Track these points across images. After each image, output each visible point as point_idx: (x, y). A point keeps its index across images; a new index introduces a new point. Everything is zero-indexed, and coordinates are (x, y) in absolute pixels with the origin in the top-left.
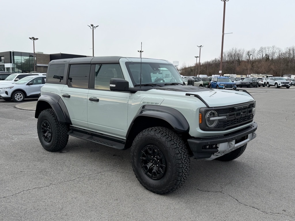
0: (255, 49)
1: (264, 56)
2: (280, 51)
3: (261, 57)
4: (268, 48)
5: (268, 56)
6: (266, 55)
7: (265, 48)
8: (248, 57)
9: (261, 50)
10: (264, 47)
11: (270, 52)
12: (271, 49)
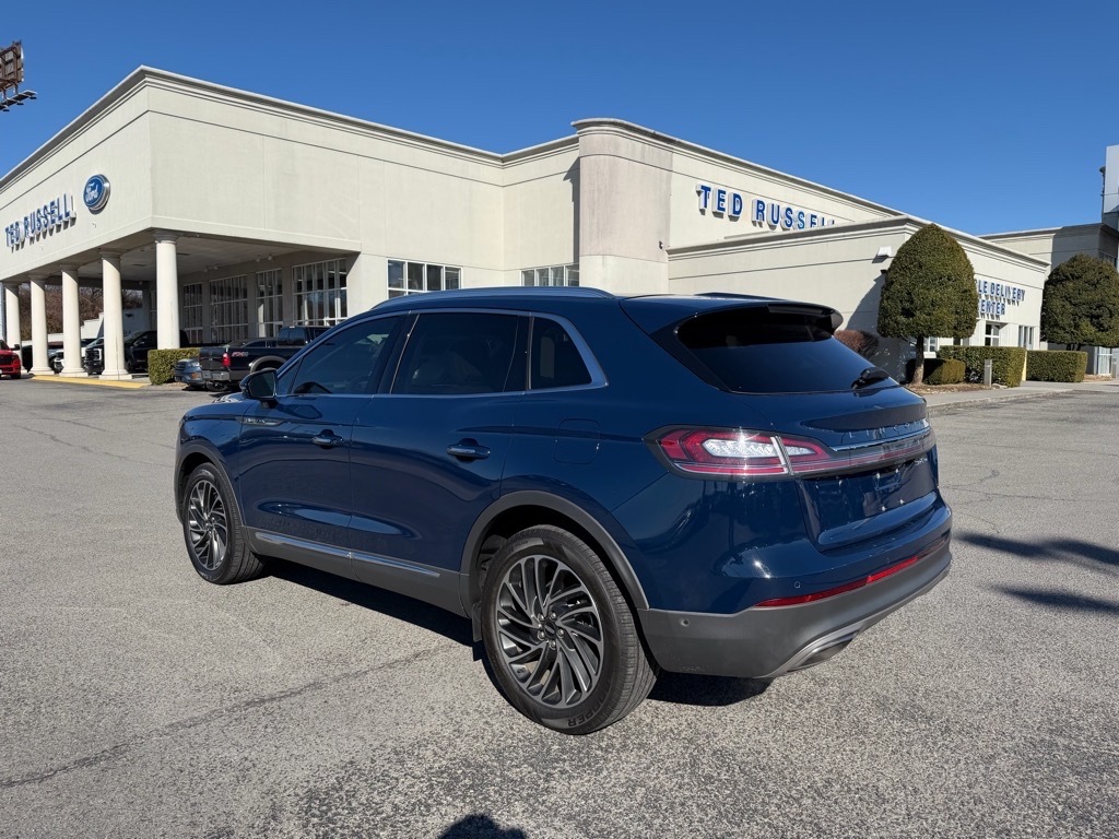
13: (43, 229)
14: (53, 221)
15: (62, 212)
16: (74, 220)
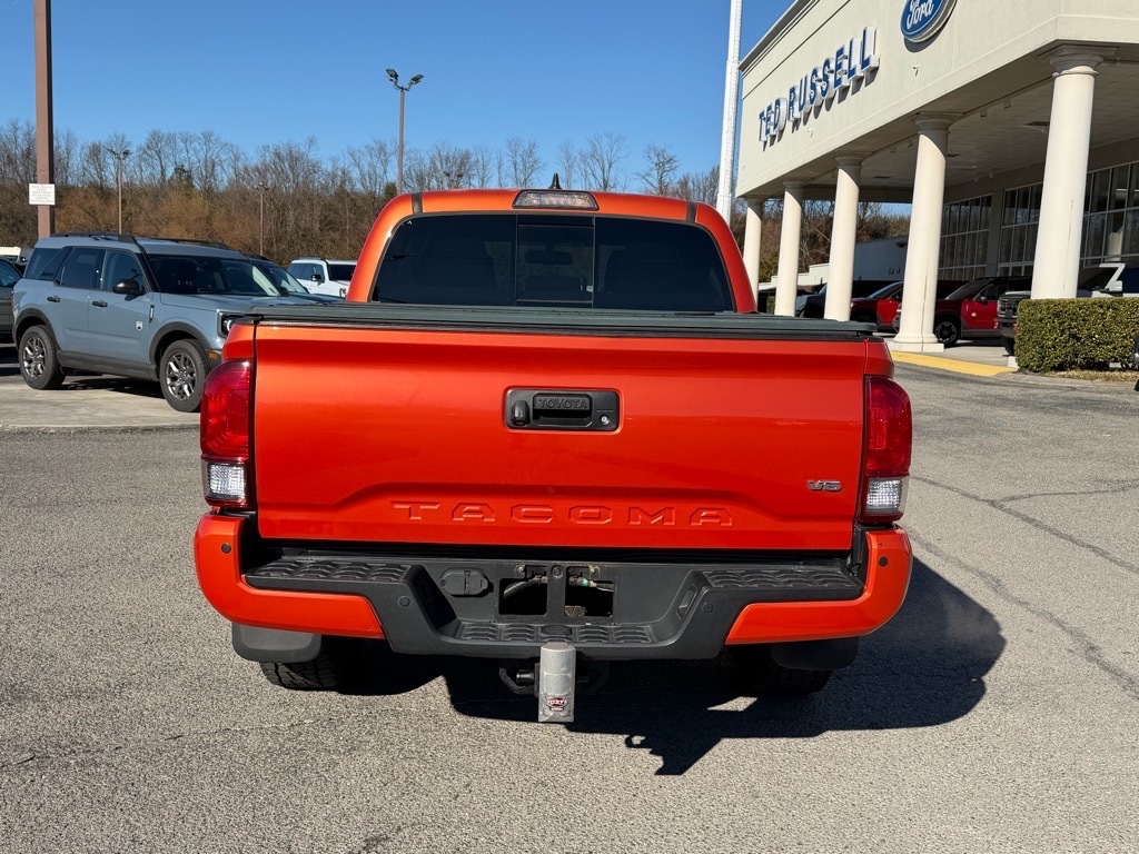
0: (127, 140)
1: (170, 172)
2: (237, 158)
3: (158, 176)
4: (185, 141)
5: (189, 178)
6: (176, 169)
7: (171, 139)
8: (93, 171)
9: (156, 145)
10: (165, 131)
11: (194, 159)
12: (196, 144)
13: (818, 100)
14: (838, 82)
15: (856, 61)
16: (875, 70)
